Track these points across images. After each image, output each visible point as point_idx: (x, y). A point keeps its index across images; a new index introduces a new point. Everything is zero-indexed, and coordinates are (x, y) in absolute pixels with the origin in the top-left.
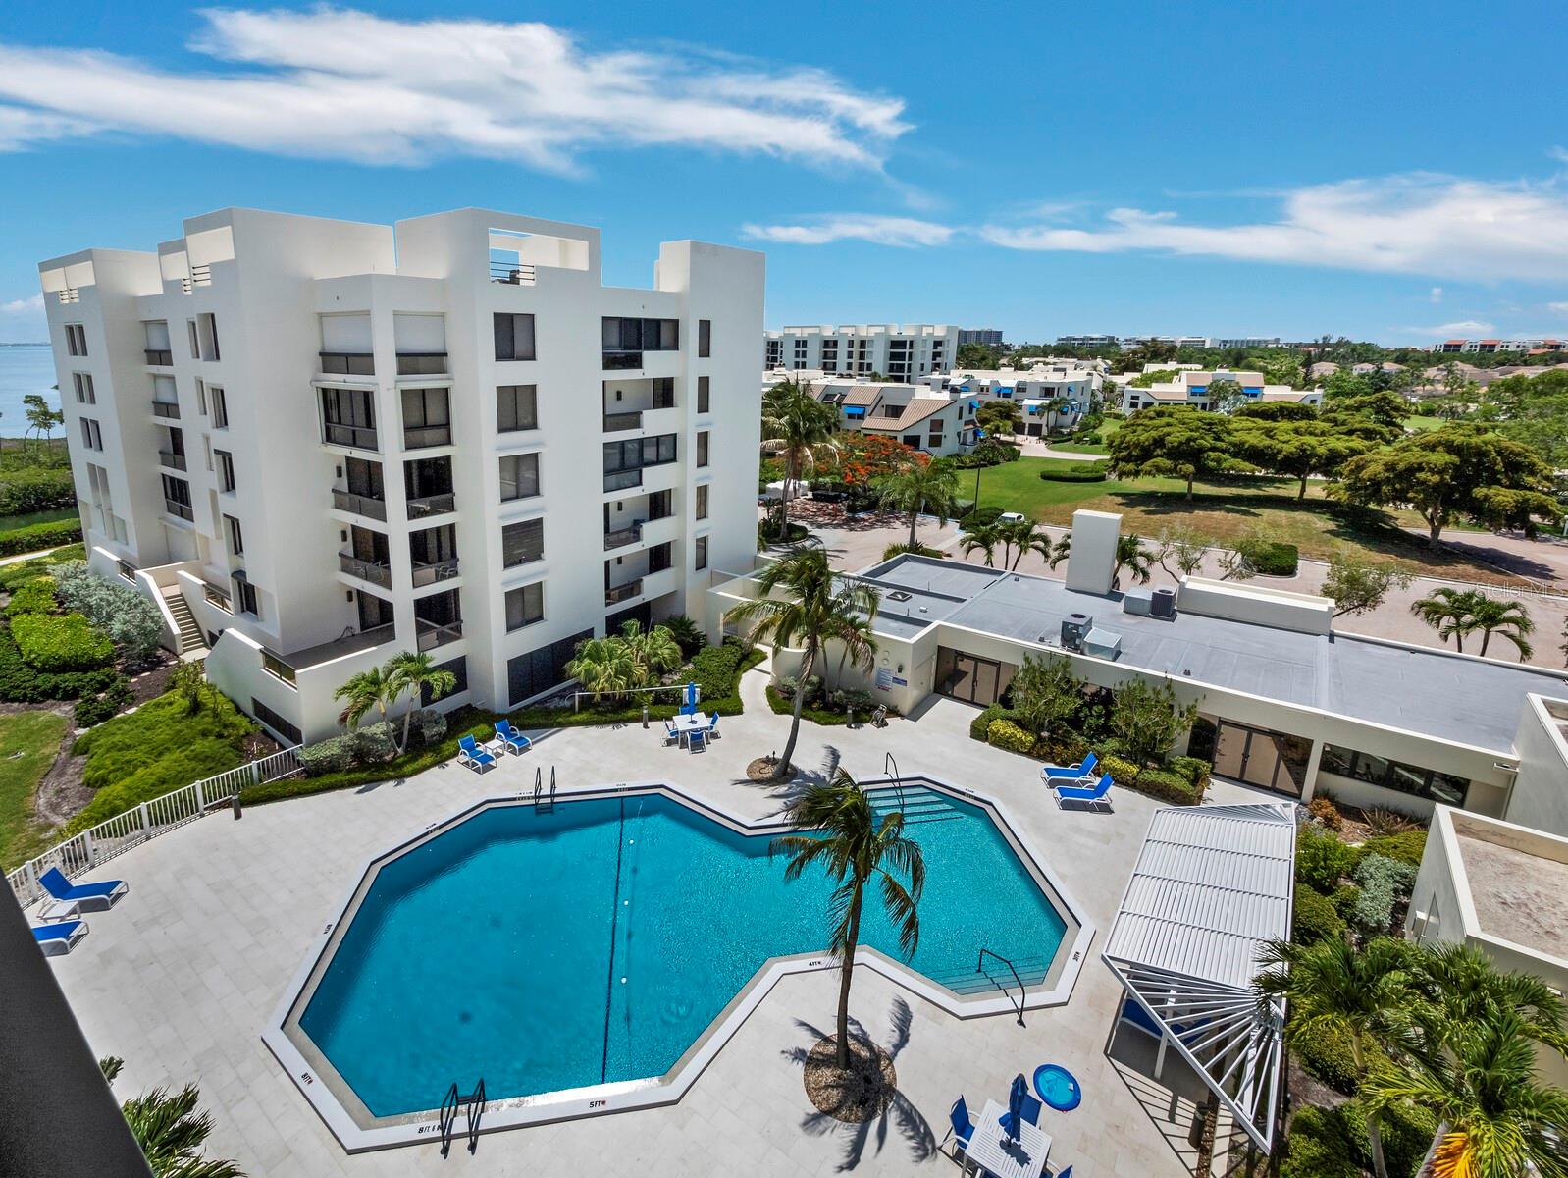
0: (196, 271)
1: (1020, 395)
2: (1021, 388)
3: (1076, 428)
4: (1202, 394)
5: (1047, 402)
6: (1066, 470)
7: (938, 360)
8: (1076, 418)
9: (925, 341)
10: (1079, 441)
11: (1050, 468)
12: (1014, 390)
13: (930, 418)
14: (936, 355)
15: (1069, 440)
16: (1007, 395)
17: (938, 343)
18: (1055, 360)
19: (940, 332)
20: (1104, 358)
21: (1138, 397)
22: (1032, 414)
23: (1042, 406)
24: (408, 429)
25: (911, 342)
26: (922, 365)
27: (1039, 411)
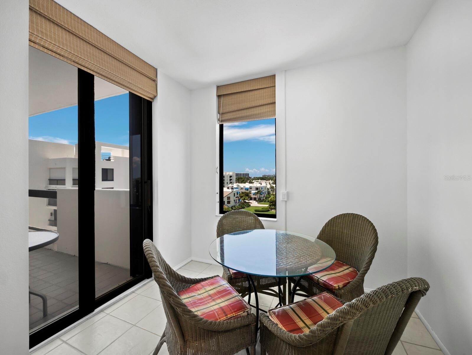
1: (251, 190)
2: (251, 188)
3: (264, 198)
5: (257, 191)
6: (261, 209)
7: (231, 181)
8: (264, 196)
9: (227, 176)
10: (265, 201)
11: (257, 209)
12: (249, 189)
13: (227, 196)
14: (230, 180)
15: (263, 201)
16: (247, 190)
17: (231, 177)
18: (261, 181)
19: (231, 174)
20: (271, 180)
22: (254, 195)
25: (224, 176)
26: (227, 182)
27: (255, 194)
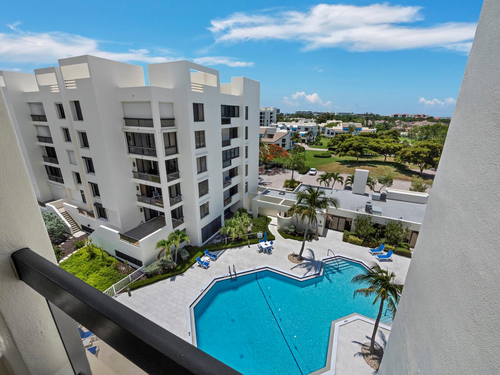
0: (66, 82)
1: (299, 130)
2: (299, 128)
4: (346, 130)
5: (307, 132)
6: (320, 154)
7: (271, 119)
8: (314, 137)
9: (268, 112)
10: (317, 144)
11: (316, 154)
12: (297, 129)
13: (282, 138)
14: (271, 117)
16: (295, 130)
17: (271, 113)
19: (272, 110)
20: (314, 118)
21: (329, 131)
22: (302, 136)
23: (306, 134)
24: (166, 148)
25: (264, 113)
26: (267, 120)
27: (305, 135)
